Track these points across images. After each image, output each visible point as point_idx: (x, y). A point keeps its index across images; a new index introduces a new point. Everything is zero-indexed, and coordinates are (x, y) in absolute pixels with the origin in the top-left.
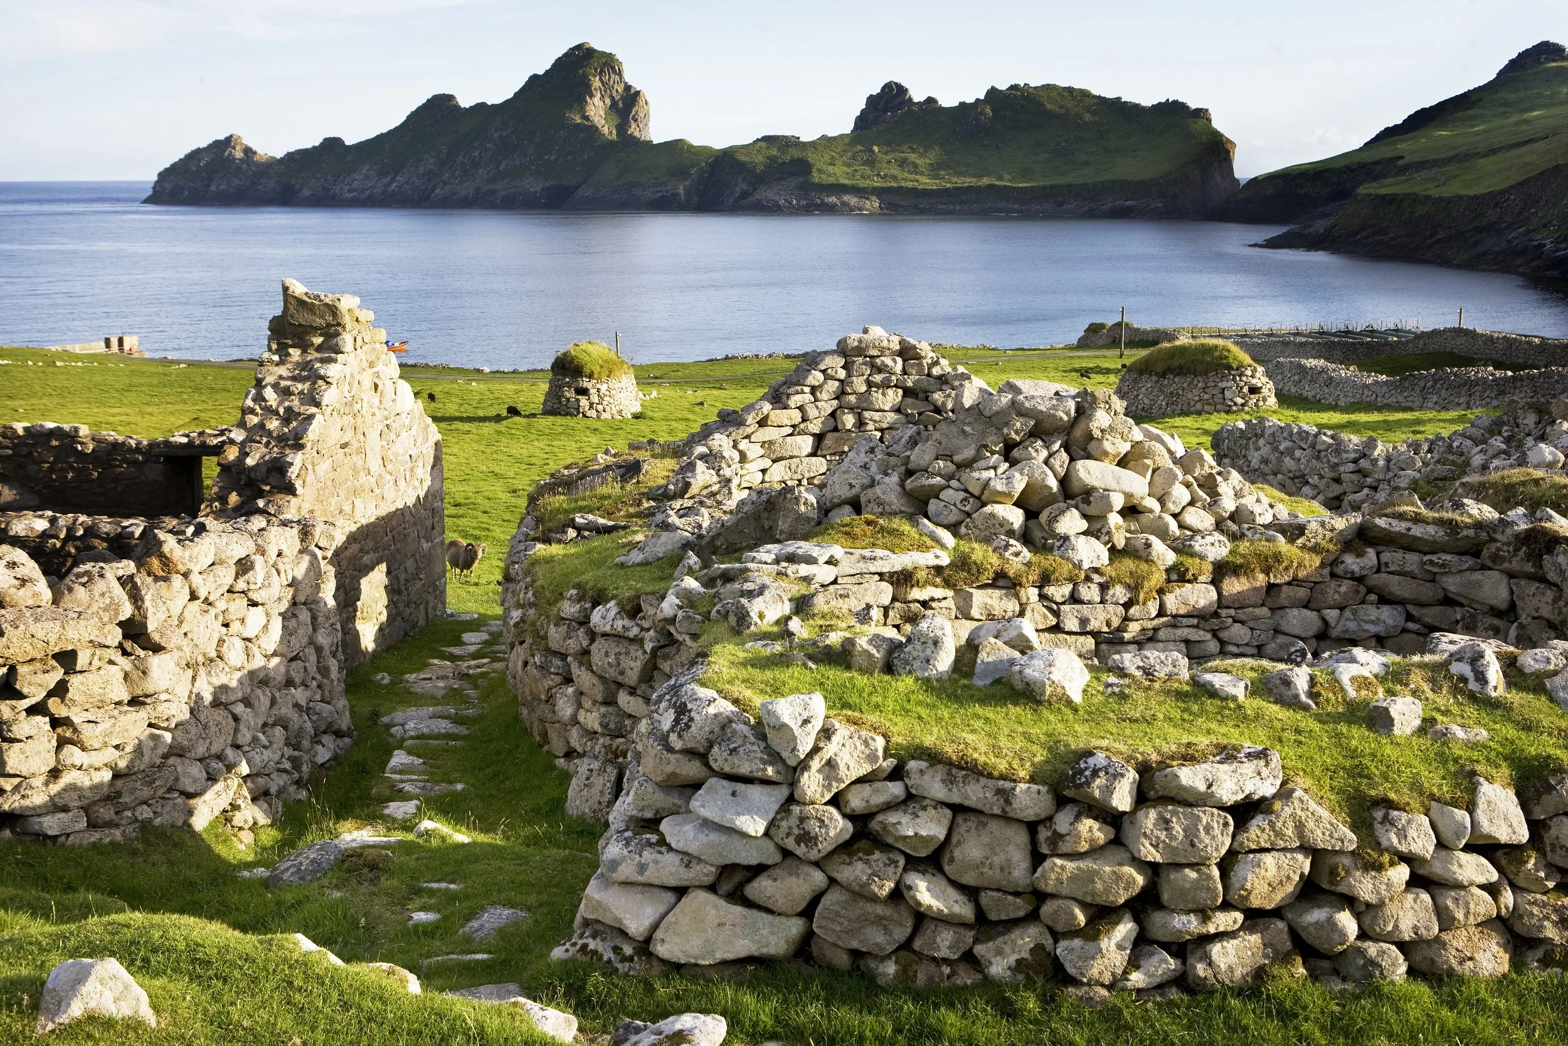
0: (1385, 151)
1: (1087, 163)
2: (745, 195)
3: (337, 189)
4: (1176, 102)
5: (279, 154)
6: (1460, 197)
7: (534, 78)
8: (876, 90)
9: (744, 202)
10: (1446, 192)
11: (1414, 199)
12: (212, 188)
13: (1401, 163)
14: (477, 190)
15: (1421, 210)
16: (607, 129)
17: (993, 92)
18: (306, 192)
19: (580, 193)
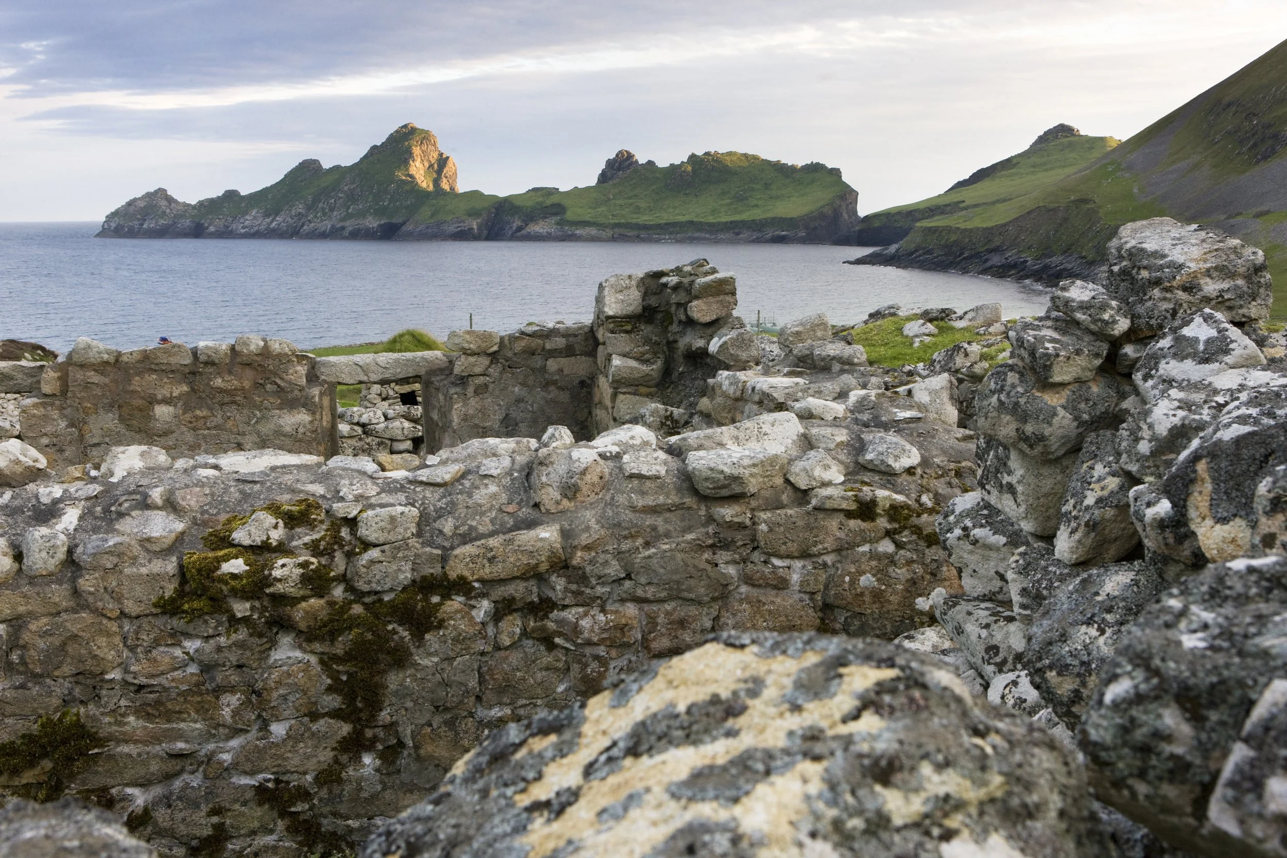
0: (956, 197)
1: (756, 206)
2: (520, 229)
3: (234, 226)
4: (818, 164)
5: (193, 202)
6: (978, 228)
7: (374, 148)
8: (612, 156)
9: (519, 234)
10: (969, 225)
11: (949, 230)
12: (145, 226)
13: (962, 205)
14: (333, 226)
15: (953, 238)
16: (424, 182)
17: (693, 157)
18: (212, 229)
19: (404, 228)
